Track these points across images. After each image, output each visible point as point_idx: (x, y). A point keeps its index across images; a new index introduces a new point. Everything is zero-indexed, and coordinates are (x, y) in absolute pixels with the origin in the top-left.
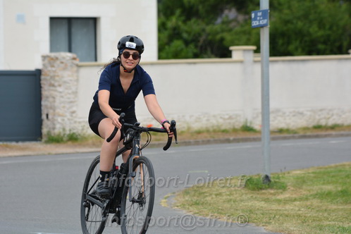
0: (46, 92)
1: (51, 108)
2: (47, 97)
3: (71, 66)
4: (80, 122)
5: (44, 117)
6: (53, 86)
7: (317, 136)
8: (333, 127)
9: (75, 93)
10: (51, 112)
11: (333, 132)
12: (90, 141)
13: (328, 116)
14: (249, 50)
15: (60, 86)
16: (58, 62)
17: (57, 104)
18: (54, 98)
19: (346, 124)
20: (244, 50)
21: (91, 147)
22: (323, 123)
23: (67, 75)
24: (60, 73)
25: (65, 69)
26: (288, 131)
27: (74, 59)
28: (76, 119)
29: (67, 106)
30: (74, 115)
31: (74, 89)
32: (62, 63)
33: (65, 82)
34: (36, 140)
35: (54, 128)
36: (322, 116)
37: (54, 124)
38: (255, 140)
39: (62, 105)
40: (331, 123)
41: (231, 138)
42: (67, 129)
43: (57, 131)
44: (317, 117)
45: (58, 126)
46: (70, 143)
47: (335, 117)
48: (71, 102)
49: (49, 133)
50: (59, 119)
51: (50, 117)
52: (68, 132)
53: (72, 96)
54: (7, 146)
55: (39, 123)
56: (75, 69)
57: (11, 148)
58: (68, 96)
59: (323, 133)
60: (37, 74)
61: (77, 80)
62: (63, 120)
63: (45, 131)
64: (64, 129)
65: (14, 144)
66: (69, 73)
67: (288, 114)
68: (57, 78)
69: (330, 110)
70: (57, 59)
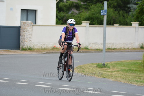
0: (22, 33)
1: (23, 39)
2: (22, 35)
3: (30, 25)
4: (32, 44)
5: (21, 42)
6: (24, 32)
7: (109, 52)
8: (114, 49)
9: (31, 34)
10: (23, 40)
11: (114, 51)
12: (36, 50)
13: (112, 45)
14: (88, 23)
15: (27, 32)
16: (26, 24)
17: (25, 38)
18: (24, 36)
19: (118, 48)
20: (86, 23)
21: (36, 52)
22: (111, 47)
23: (29, 28)
24: (27, 28)
25: (28, 26)
26: (99, 50)
27: (31, 23)
28: (31, 43)
29: (29, 38)
30: (31, 41)
31: (31, 33)
32: (28, 24)
33: (28, 31)
34: (18, 49)
35: (24, 46)
36: (110, 45)
37: (24, 44)
38: (89, 52)
39: (27, 38)
40: (113, 48)
41: (82, 51)
42: (28, 46)
43: (25, 47)
44: (109, 45)
45: (25, 45)
46: (29, 51)
47: (114, 46)
48: (30, 37)
49: (22, 47)
50: (26, 43)
51: (23, 42)
52: (28, 47)
53: (30, 35)
54: (9, 51)
55: (19, 44)
56: (32, 26)
57: (10, 52)
58: (29, 35)
59: (111, 51)
60: (19, 28)
61: (32, 30)
62: (27, 43)
63: (21, 46)
64: (27, 46)
65: (11, 50)
66: (30, 28)
67: (99, 44)
68: (26, 29)
69: (113, 43)
70: (26, 23)
